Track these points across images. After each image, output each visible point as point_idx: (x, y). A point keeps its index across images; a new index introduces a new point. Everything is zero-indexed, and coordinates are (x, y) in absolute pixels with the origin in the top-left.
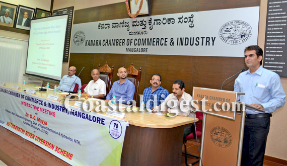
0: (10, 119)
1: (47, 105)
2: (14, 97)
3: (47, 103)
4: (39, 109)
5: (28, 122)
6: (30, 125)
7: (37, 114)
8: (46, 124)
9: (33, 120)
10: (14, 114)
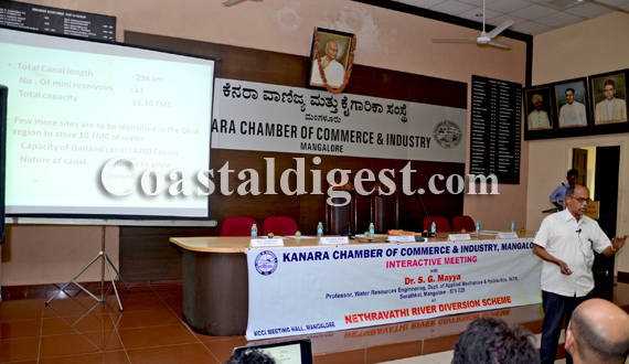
4: (443, 261)
5: (414, 292)
6: (420, 295)
7: (436, 271)
8: (459, 277)
9: (426, 284)
10: (366, 294)
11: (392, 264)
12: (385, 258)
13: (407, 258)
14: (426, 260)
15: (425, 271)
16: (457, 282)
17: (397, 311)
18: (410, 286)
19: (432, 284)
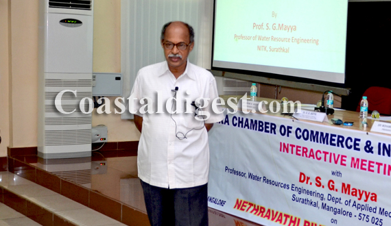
0: (245, 193)
1: (375, 150)
2: (254, 133)
3: (374, 145)
4: (348, 161)
5: (309, 197)
6: (316, 205)
7: (339, 174)
8: (374, 198)
9: (325, 191)
10: (258, 179)
11: (285, 148)
12: (278, 138)
13: (302, 143)
14: (326, 153)
15: (323, 169)
16: (371, 204)
17: (287, 216)
18: (304, 185)
19: (333, 193)
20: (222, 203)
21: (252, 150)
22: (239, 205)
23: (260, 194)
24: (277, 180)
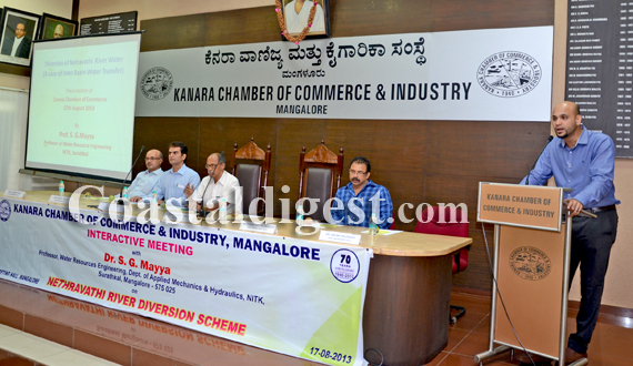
0: (56, 271)
3: (167, 230)
4: (146, 243)
5: (114, 273)
6: (119, 279)
7: (139, 253)
8: (168, 271)
9: (127, 268)
10: (69, 260)
13: (106, 229)
14: (127, 237)
15: (126, 250)
16: (165, 276)
17: (94, 289)
18: (109, 264)
19: (134, 269)
20: (36, 281)
21: (63, 236)
22: (52, 282)
23: (70, 272)
24: (85, 260)
